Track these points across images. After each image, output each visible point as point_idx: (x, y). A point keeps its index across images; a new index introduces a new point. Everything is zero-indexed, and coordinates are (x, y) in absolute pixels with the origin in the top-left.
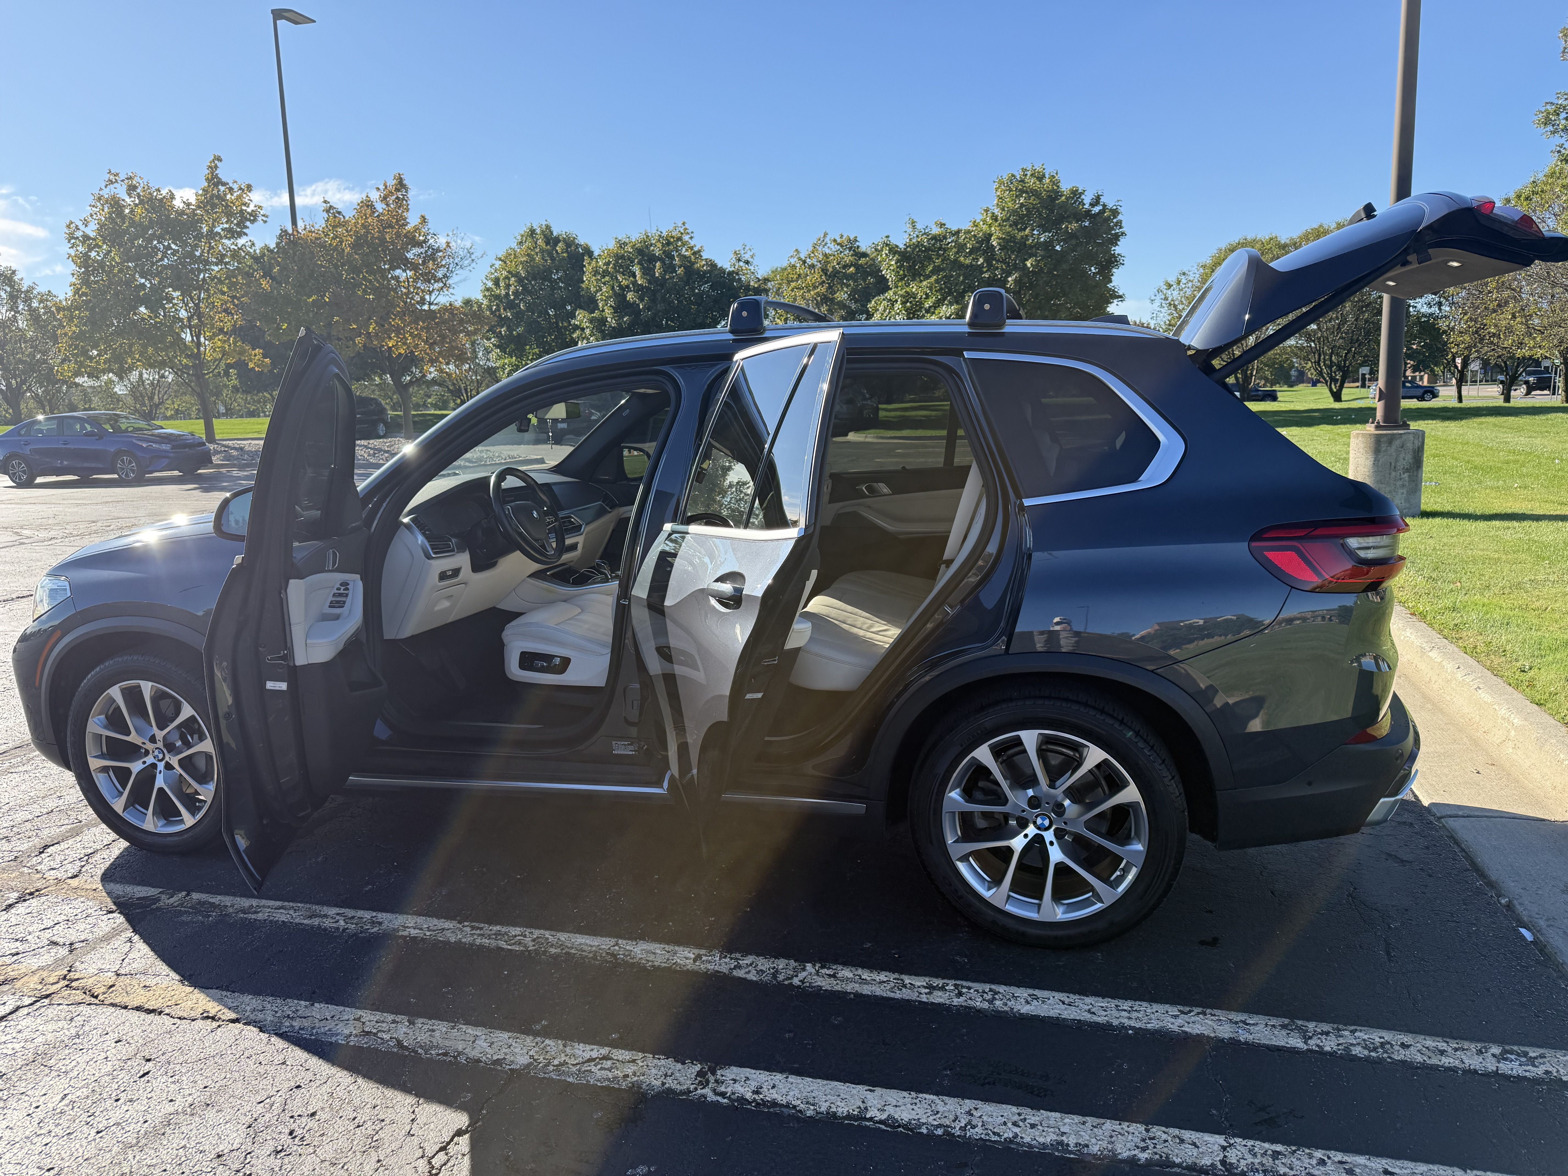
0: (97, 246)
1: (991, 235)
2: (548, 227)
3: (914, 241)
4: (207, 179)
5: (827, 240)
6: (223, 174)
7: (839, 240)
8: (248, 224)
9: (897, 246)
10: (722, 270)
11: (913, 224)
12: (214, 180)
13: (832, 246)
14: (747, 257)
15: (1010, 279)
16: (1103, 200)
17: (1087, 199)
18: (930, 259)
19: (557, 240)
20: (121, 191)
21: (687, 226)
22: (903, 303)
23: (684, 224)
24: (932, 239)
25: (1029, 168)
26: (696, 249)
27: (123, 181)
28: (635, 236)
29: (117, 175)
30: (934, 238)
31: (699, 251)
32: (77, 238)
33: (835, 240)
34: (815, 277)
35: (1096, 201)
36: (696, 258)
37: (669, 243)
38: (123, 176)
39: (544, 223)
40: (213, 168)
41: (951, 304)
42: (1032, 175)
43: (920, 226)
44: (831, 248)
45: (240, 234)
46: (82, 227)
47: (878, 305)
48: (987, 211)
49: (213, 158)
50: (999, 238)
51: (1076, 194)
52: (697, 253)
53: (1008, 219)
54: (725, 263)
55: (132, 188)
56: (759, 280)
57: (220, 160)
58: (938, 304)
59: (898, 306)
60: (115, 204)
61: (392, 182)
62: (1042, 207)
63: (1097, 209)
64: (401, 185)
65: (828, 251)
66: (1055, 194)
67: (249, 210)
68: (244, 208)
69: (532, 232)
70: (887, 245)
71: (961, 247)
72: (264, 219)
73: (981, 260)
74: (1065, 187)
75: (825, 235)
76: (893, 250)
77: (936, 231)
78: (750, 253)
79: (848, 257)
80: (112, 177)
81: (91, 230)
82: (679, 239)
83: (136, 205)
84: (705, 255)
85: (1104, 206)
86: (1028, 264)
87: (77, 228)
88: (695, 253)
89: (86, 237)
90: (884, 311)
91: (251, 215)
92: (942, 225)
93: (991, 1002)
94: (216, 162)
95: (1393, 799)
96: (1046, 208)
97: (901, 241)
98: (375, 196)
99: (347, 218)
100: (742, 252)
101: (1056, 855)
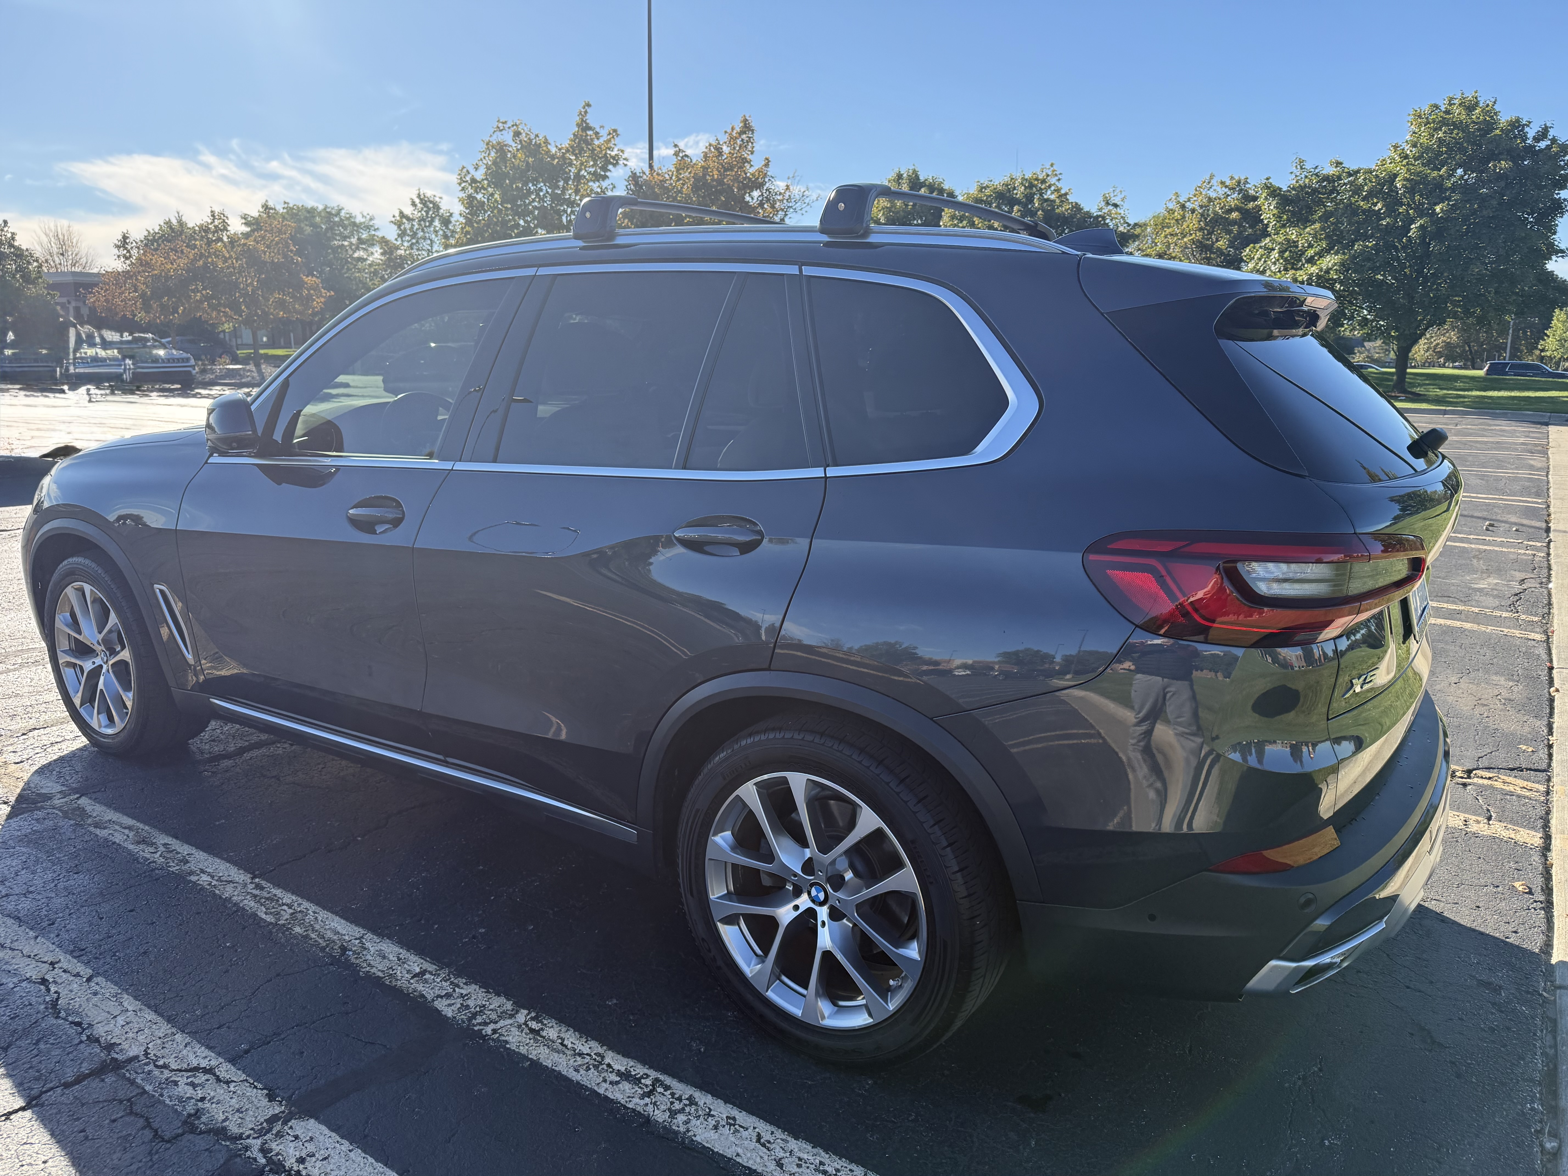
0: (483, 188)
1: (1396, 176)
2: (914, 171)
3: (1301, 182)
4: (578, 125)
5: (1214, 182)
6: (591, 120)
7: (1228, 183)
8: (610, 167)
9: (1280, 189)
10: (1088, 215)
11: (1301, 164)
12: (584, 126)
13: (1219, 189)
14: (1117, 200)
15: (1413, 226)
16: (1552, 133)
17: (1531, 132)
18: (1321, 203)
19: (922, 185)
20: (507, 137)
21: (1055, 167)
22: (1282, 252)
23: (1052, 165)
24: (1323, 180)
25: (1459, 96)
26: (1063, 192)
27: (509, 128)
28: (998, 180)
29: (505, 123)
30: (1326, 178)
31: (1066, 194)
32: (467, 181)
33: (1222, 183)
34: (1192, 222)
35: (1543, 134)
36: (1062, 201)
37: (1031, 186)
38: (509, 124)
39: (912, 167)
40: (583, 115)
41: (1336, 254)
42: (1460, 104)
43: (1309, 166)
44: (1217, 191)
45: (605, 177)
46: (472, 171)
47: (1253, 254)
48: (1396, 147)
49: (584, 104)
50: (1405, 179)
51: (1517, 125)
52: (1063, 197)
53: (1420, 157)
54: (1092, 205)
55: (517, 134)
56: (1129, 225)
57: (589, 105)
58: (1321, 254)
59: (1275, 254)
60: (501, 149)
61: (739, 126)
62: (1469, 142)
63: (1543, 144)
64: (747, 127)
65: (1213, 195)
66: (1489, 125)
67: (613, 154)
68: (609, 152)
69: (900, 176)
70: (1268, 188)
71: (1357, 190)
72: (625, 162)
73: (1379, 206)
74: (1504, 118)
75: (1212, 177)
76: (1274, 192)
77: (1330, 170)
78: (1121, 196)
79: (1234, 199)
80: (500, 125)
81: (479, 175)
82: (1043, 181)
83: (518, 150)
84: (1071, 198)
85: (1554, 141)
86: (1438, 209)
87: (468, 172)
88: (1060, 196)
89: (474, 181)
90: (1260, 259)
91: (613, 158)
92: (1338, 164)
93: (673, 1114)
94: (586, 107)
95: (1294, 965)
96: (1474, 144)
97: (1285, 182)
98: (724, 138)
99: (694, 161)
100: (1112, 195)
101: (825, 939)
